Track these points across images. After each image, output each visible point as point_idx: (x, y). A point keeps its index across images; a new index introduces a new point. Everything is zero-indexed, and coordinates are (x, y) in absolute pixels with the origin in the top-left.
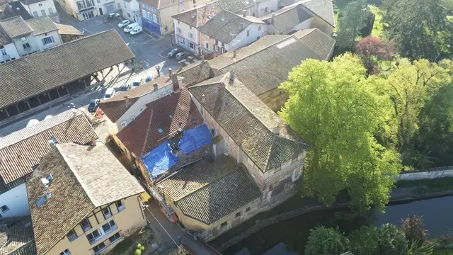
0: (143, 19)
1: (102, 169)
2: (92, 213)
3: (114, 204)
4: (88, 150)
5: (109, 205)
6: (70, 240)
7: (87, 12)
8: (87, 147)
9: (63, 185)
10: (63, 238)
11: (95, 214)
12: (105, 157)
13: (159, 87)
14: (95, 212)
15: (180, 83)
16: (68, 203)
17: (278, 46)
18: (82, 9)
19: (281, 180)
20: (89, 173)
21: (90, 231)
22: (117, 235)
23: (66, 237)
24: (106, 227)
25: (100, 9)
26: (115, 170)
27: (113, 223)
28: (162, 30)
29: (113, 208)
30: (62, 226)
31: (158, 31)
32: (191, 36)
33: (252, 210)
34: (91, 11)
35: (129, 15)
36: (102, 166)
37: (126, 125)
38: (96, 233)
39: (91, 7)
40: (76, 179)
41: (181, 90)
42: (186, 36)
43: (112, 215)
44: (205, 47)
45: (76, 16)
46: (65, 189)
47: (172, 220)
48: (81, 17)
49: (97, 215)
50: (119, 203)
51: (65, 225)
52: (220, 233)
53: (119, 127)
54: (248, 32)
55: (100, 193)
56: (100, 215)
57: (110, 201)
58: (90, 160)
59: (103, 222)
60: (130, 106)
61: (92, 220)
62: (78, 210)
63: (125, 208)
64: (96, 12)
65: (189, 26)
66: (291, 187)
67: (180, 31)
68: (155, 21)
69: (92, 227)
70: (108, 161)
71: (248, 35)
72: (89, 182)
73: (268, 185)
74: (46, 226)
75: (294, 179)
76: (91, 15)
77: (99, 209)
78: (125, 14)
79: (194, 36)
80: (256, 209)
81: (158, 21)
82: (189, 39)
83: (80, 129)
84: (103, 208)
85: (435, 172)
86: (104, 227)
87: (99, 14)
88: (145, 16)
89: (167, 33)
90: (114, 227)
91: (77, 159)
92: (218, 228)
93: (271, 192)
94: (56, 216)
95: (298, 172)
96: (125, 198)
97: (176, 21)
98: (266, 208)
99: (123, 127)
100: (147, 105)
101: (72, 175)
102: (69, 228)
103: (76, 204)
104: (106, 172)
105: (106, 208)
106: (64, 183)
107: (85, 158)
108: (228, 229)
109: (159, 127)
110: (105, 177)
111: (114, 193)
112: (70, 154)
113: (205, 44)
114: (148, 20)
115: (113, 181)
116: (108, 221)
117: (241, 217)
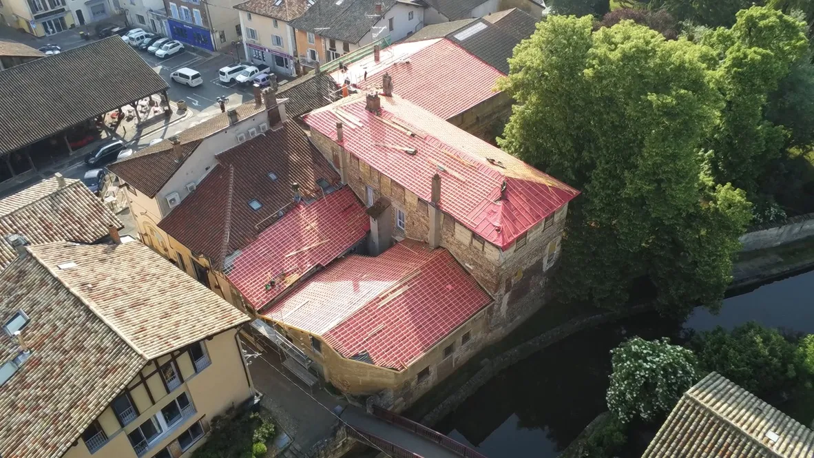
0: (172, 23)
1: (145, 286)
2: (138, 380)
3: (186, 356)
4: (105, 252)
5: (174, 355)
6: (92, 449)
7: (52, 18)
8: (100, 248)
9: (55, 328)
10: (75, 444)
11: (144, 380)
12: (145, 263)
13: (242, 117)
14: (146, 374)
15: (282, 109)
16: (74, 364)
17: (456, 36)
18: (40, 13)
19: (524, 268)
20: (116, 295)
21: (134, 424)
22: (195, 429)
23: (81, 441)
24: (170, 412)
25: (79, 13)
26: (173, 286)
27: (183, 400)
28: (215, 37)
29: (185, 362)
30: (68, 417)
31: (207, 43)
32: (278, 41)
33: (473, 338)
34: (60, 15)
35: (141, 19)
36: (143, 280)
37: (178, 202)
38: (149, 429)
39: (58, 8)
40: (88, 310)
41: (285, 125)
42: (267, 43)
43: (182, 381)
44: (309, 59)
45: (27, 30)
46: (63, 335)
47: (310, 382)
48: (38, 30)
49: (150, 382)
50: (195, 351)
51: (75, 415)
52: (417, 395)
53: (163, 205)
54: (391, 20)
55: (150, 331)
56: (155, 383)
57: (177, 345)
58: (113, 270)
59: (164, 400)
60: (182, 161)
61: (139, 395)
62: (104, 375)
63: (209, 363)
64: (71, 20)
65: (271, 21)
66: (541, 283)
67: (253, 33)
68: (199, 22)
69: (138, 414)
70: (153, 271)
71: (391, 28)
72: (119, 313)
73: (504, 279)
74: (27, 423)
75: (546, 266)
76: (61, 25)
77: (153, 368)
78: (131, 17)
79: (283, 42)
80: (479, 335)
81: (205, 21)
82: (275, 48)
83: (78, 213)
84: (162, 363)
85: (789, 227)
86: (164, 411)
87: (77, 22)
88: (175, 16)
89: (225, 44)
90: (187, 410)
91: (83, 271)
92: (413, 383)
93: (507, 296)
94: (48, 398)
95: (552, 248)
96: (210, 338)
97: (242, 17)
98: (500, 332)
99: (171, 207)
100: (219, 157)
101: (78, 302)
102: (88, 418)
103: (97, 363)
104: (155, 290)
105: (167, 365)
106: (58, 323)
107: (100, 268)
108: (430, 384)
109: (252, 199)
110: (154, 300)
111: (182, 329)
112: (62, 262)
113: (308, 54)
114: (182, 24)
115: (176, 306)
116: (174, 396)
117: (455, 355)
